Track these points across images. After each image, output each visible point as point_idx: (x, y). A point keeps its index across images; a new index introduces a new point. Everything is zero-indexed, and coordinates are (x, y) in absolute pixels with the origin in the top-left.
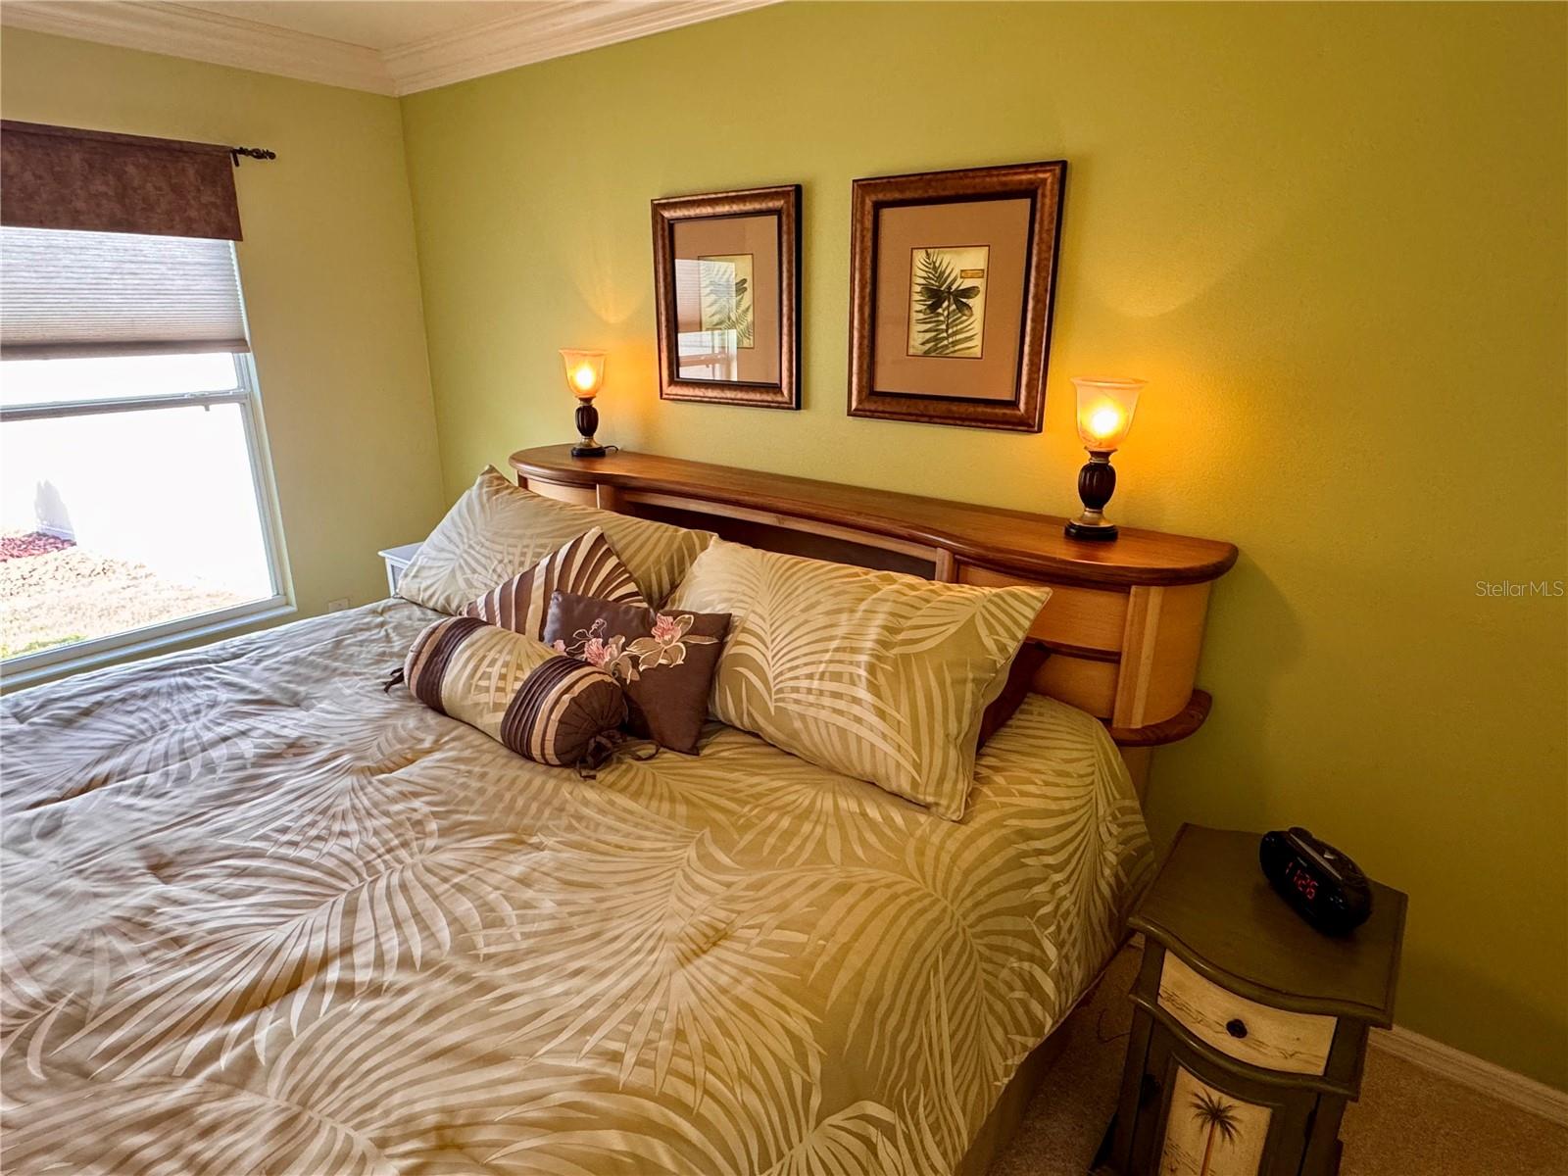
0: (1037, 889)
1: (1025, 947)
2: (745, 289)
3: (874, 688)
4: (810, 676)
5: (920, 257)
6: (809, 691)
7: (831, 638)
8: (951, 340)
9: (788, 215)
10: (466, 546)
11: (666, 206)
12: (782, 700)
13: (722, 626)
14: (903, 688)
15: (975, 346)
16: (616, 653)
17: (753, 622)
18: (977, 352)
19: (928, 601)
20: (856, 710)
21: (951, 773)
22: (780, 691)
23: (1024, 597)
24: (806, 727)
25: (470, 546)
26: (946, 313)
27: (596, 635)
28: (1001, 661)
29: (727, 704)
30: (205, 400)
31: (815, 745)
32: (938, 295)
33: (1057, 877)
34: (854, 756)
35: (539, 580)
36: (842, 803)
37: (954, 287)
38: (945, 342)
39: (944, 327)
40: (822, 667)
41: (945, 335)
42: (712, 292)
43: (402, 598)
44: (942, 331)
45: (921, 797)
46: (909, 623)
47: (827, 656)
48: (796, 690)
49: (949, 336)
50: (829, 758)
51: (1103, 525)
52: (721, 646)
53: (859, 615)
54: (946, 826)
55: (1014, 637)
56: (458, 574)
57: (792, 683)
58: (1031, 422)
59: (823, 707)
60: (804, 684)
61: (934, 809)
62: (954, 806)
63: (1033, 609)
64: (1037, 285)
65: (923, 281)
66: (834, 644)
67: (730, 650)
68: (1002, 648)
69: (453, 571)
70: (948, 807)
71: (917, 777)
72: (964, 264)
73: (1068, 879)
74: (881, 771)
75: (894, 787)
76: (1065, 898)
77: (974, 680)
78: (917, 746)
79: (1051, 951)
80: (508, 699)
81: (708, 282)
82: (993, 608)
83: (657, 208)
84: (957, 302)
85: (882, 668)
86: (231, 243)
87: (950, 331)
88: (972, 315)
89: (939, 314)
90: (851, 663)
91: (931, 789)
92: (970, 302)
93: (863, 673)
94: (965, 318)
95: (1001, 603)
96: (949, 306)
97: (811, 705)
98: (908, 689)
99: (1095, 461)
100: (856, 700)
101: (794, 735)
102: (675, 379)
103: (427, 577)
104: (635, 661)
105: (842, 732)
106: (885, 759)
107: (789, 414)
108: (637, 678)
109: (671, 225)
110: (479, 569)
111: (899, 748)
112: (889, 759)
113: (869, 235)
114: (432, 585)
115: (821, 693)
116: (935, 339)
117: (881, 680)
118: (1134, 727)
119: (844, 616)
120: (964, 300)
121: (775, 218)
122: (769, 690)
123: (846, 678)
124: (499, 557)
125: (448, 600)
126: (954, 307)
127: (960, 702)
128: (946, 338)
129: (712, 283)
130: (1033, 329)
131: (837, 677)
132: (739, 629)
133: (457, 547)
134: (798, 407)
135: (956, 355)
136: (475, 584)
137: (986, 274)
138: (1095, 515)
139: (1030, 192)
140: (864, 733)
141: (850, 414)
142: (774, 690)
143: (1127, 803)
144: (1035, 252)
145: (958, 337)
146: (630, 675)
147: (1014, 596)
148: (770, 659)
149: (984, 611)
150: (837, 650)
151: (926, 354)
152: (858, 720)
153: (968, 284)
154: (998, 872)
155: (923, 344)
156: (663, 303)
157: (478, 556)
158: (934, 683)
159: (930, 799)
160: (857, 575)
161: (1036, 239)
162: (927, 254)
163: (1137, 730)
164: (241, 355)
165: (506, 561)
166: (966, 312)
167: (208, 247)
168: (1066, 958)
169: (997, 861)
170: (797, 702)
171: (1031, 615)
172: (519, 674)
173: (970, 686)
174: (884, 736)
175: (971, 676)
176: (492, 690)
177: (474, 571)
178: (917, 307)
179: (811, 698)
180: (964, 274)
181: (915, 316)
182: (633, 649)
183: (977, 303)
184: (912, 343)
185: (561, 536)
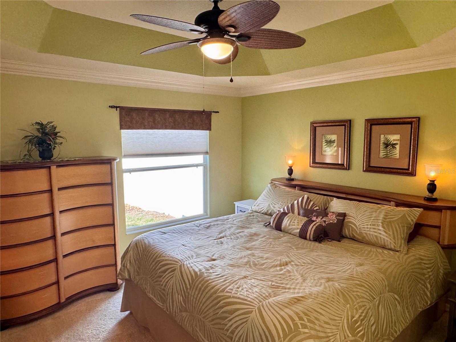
0: (425, 271)
1: (422, 282)
2: (335, 142)
3: (383, 227)
4: (367, 225)
5: (382, 136)
6: (367, 228)
7: (372, 217)
8: (391, 155)
9: (347, 126)
10: (272, 199)
11: (314, 123)
12: (361, 230)
13: (344, 215)
14: (390, 227)
15: (397, 156)
16: (320, 220)
17: (351, 214)
18: (398, 157)
19: (394, 210)
20: (379, 231)
21: (403, 245)
22: (360, 228)
23: (416, 210)
24: (367, 236)
25: (273, 199)
26: (389, 149)
27: (314, 216)
28: (412, 223)
29: (346, 232)
30: (197, 166)
31: (369, 240)
32: (387, 145)
33: (429, 270)
34: (379, 242)
35: (296, 206)
36: (378, 250)
37: (391, 143)
38: (389, 155)
39: (389, 152)
40: (370, 223)
41: (389, 153)
42: (325, 142)
43: (253, 211)
44: (388, 153)
45: (396, 249)
46: (390, 214)
47: (371, 221)
48: (364, 228)
49: (390, 154)
50: (373, 242)
51: (434, 197)
52: (344, 220)
53: (377, 213)
54: (403, 255)
55: (415, 218)
56: (271, 205)
57: (363, 226)
58: (413, 174)
59: (371, 231)
60: (366, 226)
61: (399, 252)
62: (404, 251)
63: (419, 213)
64: (413, 143)
65: (383, 141)
66: (372, 218)
67: (346, 220)
68: (412, 220)
69: (269, 204)
70: (403, 251)
71: (395, 245)
72: (394, 138)
73: (432, 271)
74: (386, 244)
75: (389, 247)
76: (431, 275)
77: (406, 226)
78: (394, 238)
79: (429, 286)
80: (300, 227)
81: (324, 140)
82: (409, 212)
83: (312, 123)
84: (392, 146)
85: (385, 223)
86: (208, 131)
87: (390, 153)
88: (396, 149)
89: (387, 149)
90: (377, 222)
91: (398, 247)
92: (396, 146)
93: (380, 224)
94: (394, 150)
95: (411, 211)
96: (390, 147)
97: (368, 231)
98: (391, 227)
99: (431, 182)
100: (380, 230)
101: (364, 237)
102: (314, 162)
103: (261, 206)
104: (325, 221)
105: (376, 236)
106: (387, 241)
107: (346, 171)
108: (325, 225)
109: (315, 127)
110: (276, 204)
111: (390, 239)
112: (388, 242)
113: (369, 132)
114: (263, 207)
115: (371, 228)
116: (387, 154)
117: (385, 226)
118: (445, 244)
119: (374, 213)
120: (394, 146)
121: (344, 126)
122: (357, 228)
123: (376, 225)
124: (282, 201)
125: (268, 211)
126: (391, 147)
127: (404, 231)
128: (389, 154)
129: (326, 140)
130: (413, 153)
131: (374, 225)
132: (348, 216)
133: (270, 199)
134: (349, 169)
135: (392, 158)
136: (275, 207)
137: (400, 140)
138: (432, 195)
139: (411, 123)
140: (381, 236)
141: (364, 171)
142: (358, 228)
143: (445, 260)
144: (412, 136)
145: (392, 154)
146: (324, 224)
147: (414, 210)
148: (357, 222)
149: (407, 213)
150: (373, 220)
151: (384, 158)
152: (380, 234)
153: (395, 142)
154: (416, 264)
155: (383, 155)
156: (312, 144)
157: (276, 201)
158: (397, 226)
159: (398, 250)
160: (375, 205)
161: (413, 133)
162: (385, 136)
163: (446, 245)
164: (205, 156)
165: (283, 202)
166: (395, 148)
167: (204, 132)
168: (432, 290)
169: (415, 262)
170: (364, 230)
171: (419, 214)
172: (301, 222)
173: (405, 228)
174: (387, 237)
175: (406, 225)
176: (296, 225)
177: (275, 204)
178: (381, 147)
179: (368, 229)
180: (394, 140)
181: (381, 149)
182: (324, 219)
183: (398, 147)
184: (380, 155)
185: (298, 197)
